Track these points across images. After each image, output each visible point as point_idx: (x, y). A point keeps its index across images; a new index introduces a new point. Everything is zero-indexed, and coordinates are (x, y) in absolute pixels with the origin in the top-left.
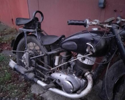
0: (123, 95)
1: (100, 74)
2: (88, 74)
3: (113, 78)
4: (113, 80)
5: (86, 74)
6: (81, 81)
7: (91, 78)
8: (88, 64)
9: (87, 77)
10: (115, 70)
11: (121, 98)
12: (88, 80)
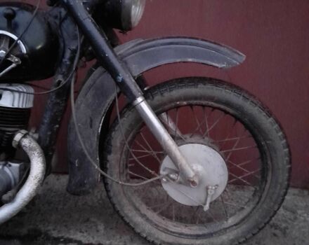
0: (121, 155)
1: (57, 126)
2: (24, 136)
3: (91, 121)
4: (91, 126)
5: (18, 137)
6: (6, 169)
7: (34, 144)
8: (16, 106)
9: (23, 144)
10: (90, 100)
11: (121, 165)
12: (29, 153)
